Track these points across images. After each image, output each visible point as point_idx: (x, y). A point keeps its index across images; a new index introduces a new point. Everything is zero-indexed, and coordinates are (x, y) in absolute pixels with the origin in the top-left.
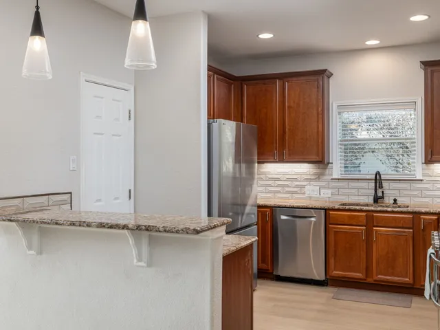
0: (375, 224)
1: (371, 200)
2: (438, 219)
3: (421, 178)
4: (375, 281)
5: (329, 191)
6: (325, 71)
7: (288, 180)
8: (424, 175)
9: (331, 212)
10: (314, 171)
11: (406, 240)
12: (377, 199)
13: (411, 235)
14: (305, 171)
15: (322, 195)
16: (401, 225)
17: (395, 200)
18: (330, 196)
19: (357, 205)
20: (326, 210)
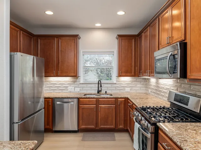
0: (100, 103)
1: (96, 92)
2: (125, 100)
3: (116, 82)
4: (100, 128)
5: (79, 89)
6: (78, 35)
7: (60, 84)
8: (117, 81)
9: (80, 99)
10: (72, 80)
11: (113, 110)
12: (99, 92)
13: (114, 107)
14: (68, 80)
15: (76, 90)
16: (110, 103)
17: (106, 92)
18: (79, 91)
19: (91, 94)
20: (78, 98)
